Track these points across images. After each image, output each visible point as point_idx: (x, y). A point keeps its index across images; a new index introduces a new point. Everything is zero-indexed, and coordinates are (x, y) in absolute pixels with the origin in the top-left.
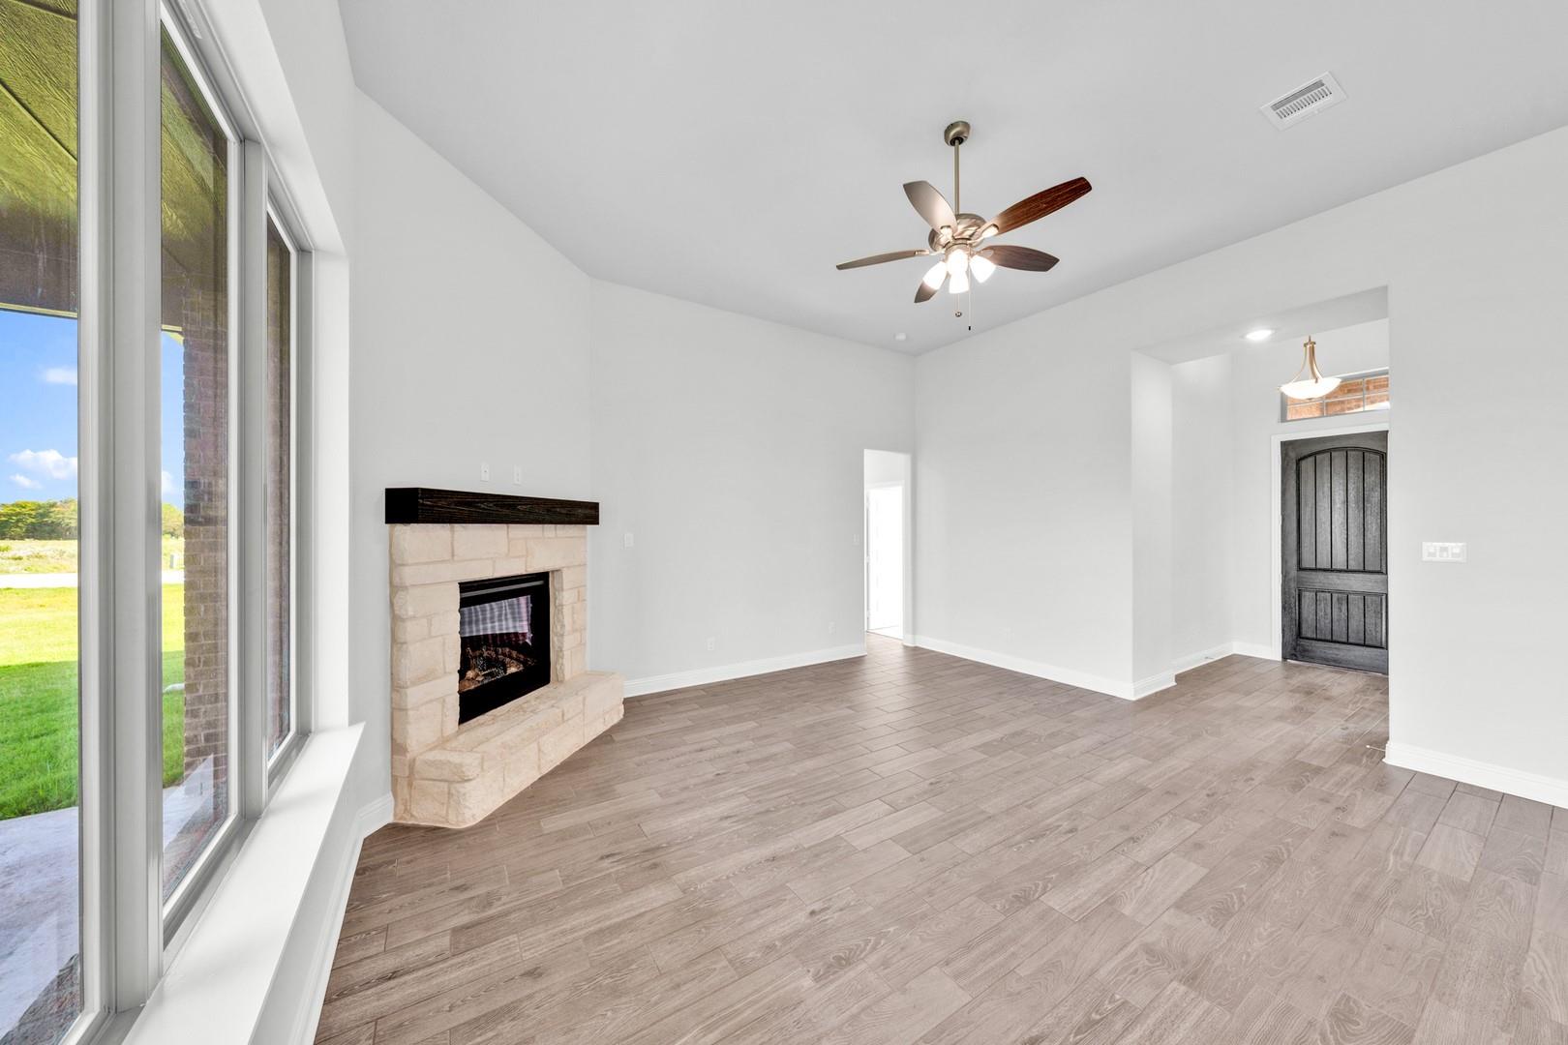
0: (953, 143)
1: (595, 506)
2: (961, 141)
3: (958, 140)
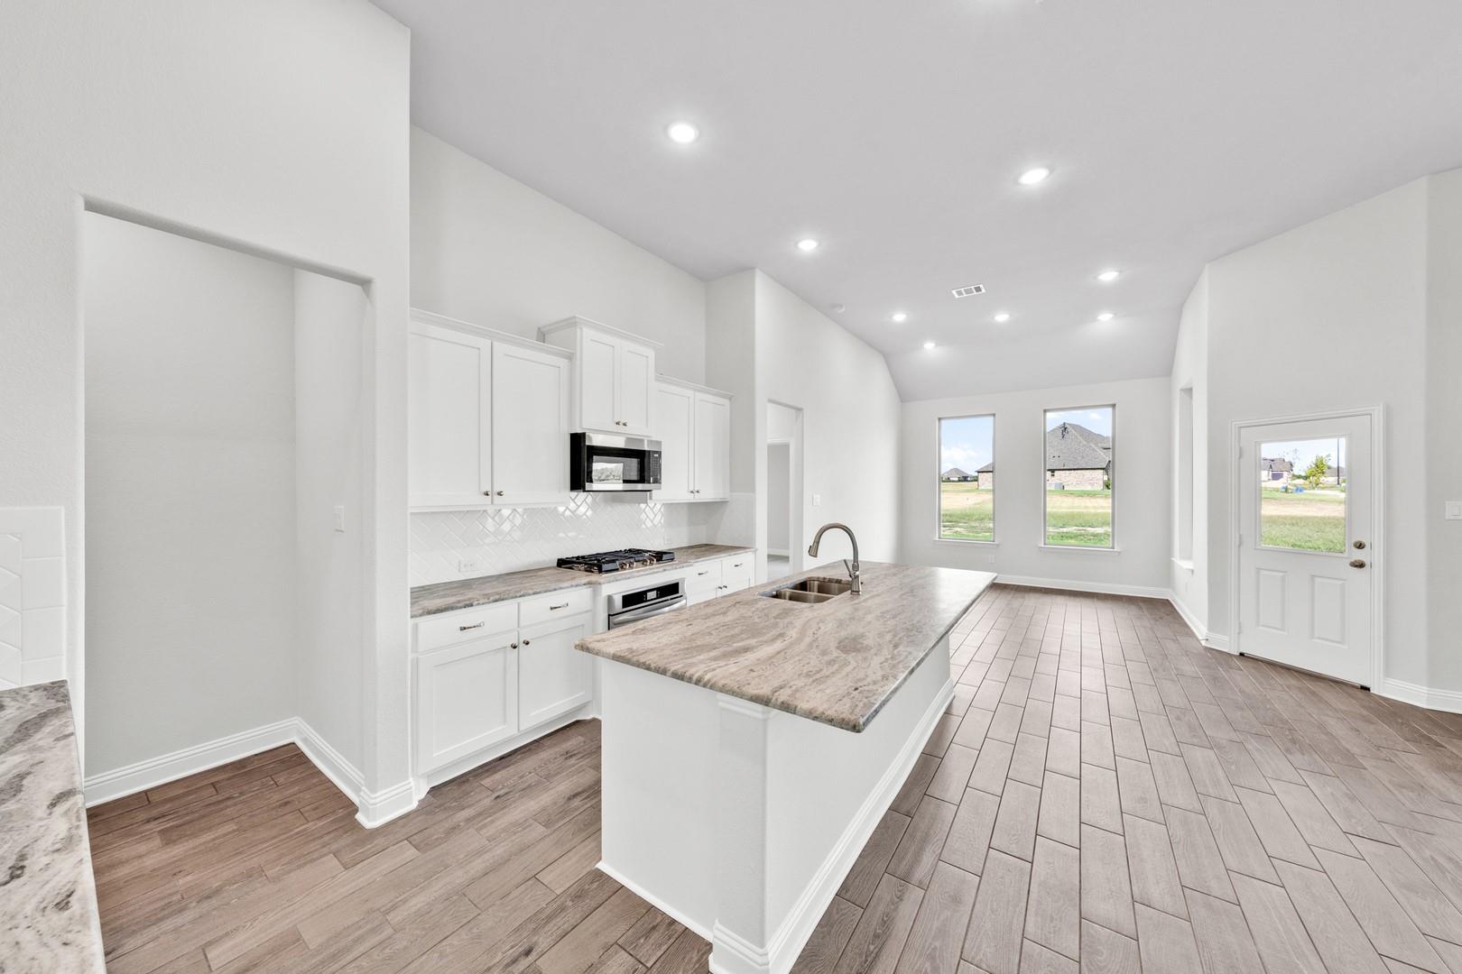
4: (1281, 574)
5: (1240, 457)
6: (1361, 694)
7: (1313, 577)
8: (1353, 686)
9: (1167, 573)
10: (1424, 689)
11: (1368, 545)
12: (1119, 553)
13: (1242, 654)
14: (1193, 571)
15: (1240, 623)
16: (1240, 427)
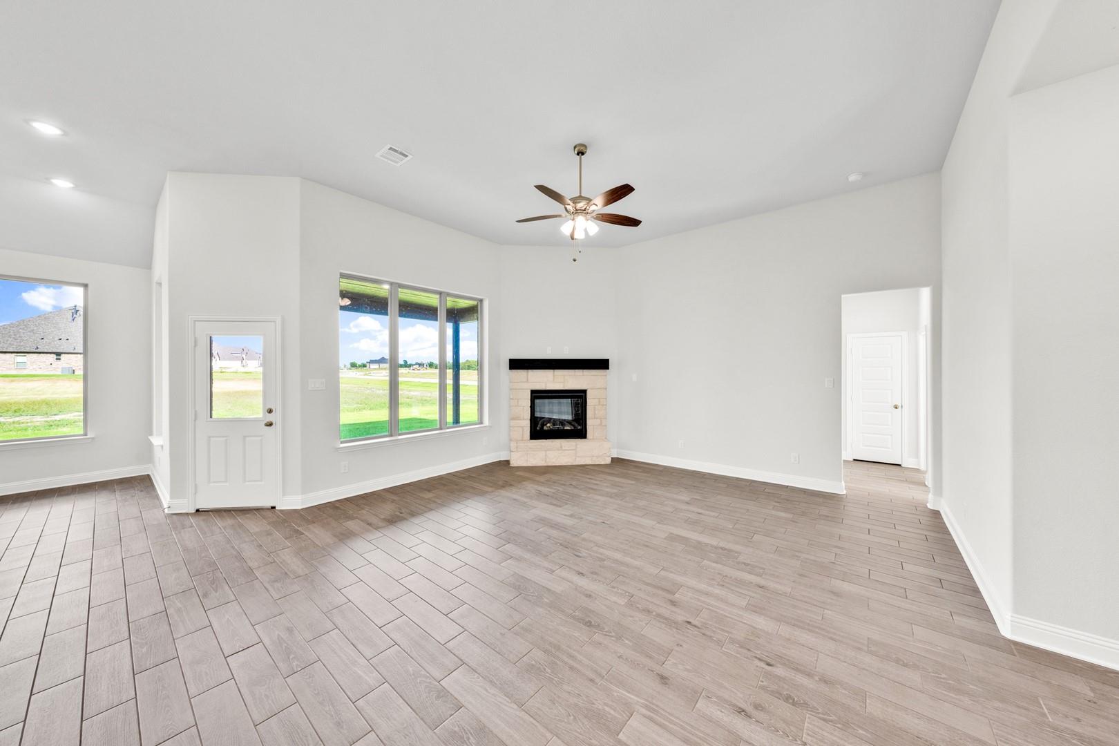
0: (578, 154)
1: (607, 361)
2: (583, 154)
3: (581, 153)
4: (225, 438)
5: (195, 346)
6: (269, 514)
7: (245, 437)
8: (268, 509)
9: (147, 452)
10: (300, 497)
11: (274, 410)
12: (93, 438)
13: (198, 511)
14: (162, 446)
15: (196, 485)
16: (195, 321)
